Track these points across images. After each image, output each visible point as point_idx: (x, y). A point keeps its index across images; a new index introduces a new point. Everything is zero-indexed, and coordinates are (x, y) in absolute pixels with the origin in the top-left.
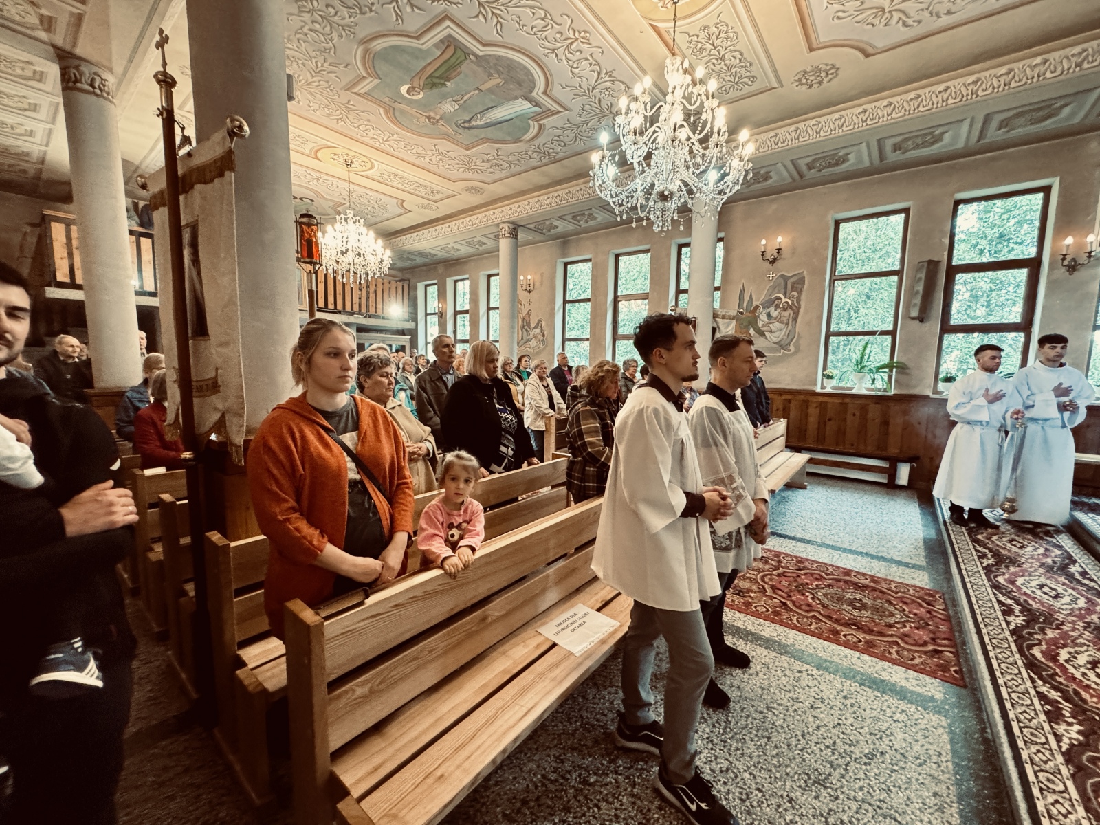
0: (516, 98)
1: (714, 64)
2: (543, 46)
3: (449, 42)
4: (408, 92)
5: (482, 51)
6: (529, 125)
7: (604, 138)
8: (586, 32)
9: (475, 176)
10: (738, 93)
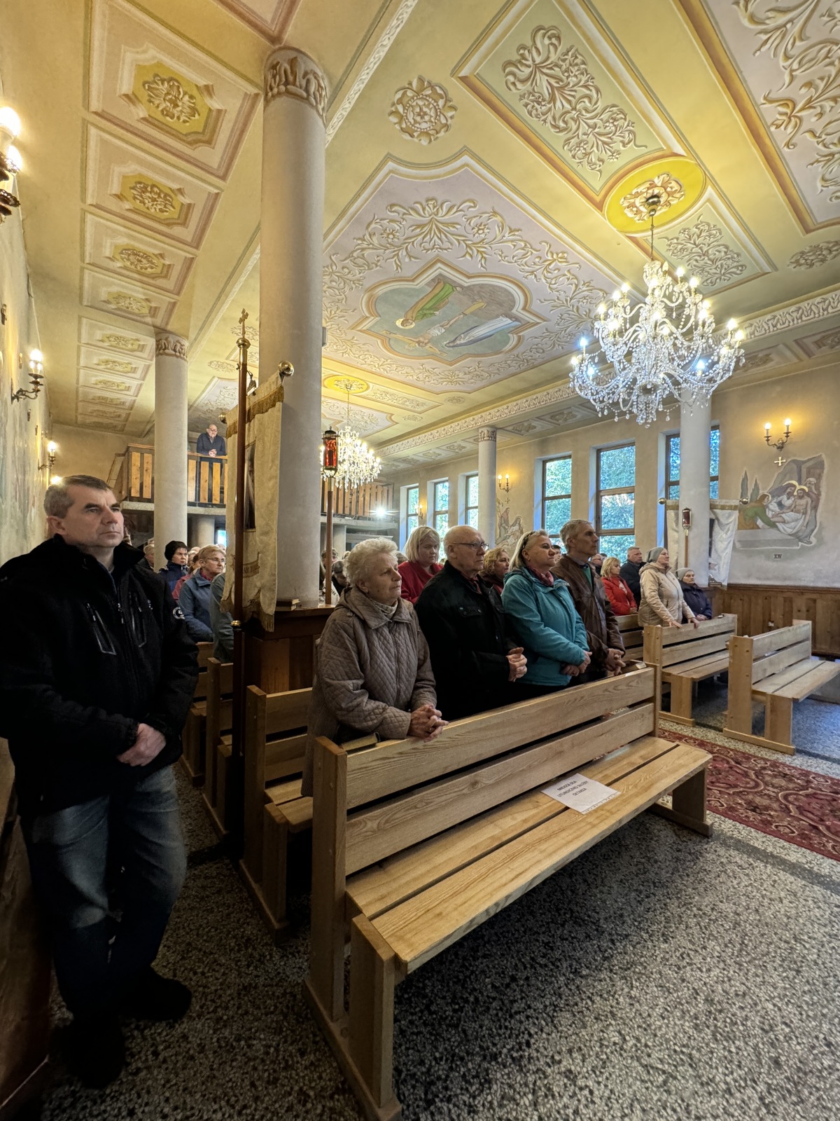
0: (497, 316)
1: (696, 261)
2: (522, 271)
3: (440, 279)
4: (402, 324)
5: (467, 282)
6: (509, 338)
7: (584, 342)
8: (563, 253)
9: (458, 387)
10: (726, 283)
